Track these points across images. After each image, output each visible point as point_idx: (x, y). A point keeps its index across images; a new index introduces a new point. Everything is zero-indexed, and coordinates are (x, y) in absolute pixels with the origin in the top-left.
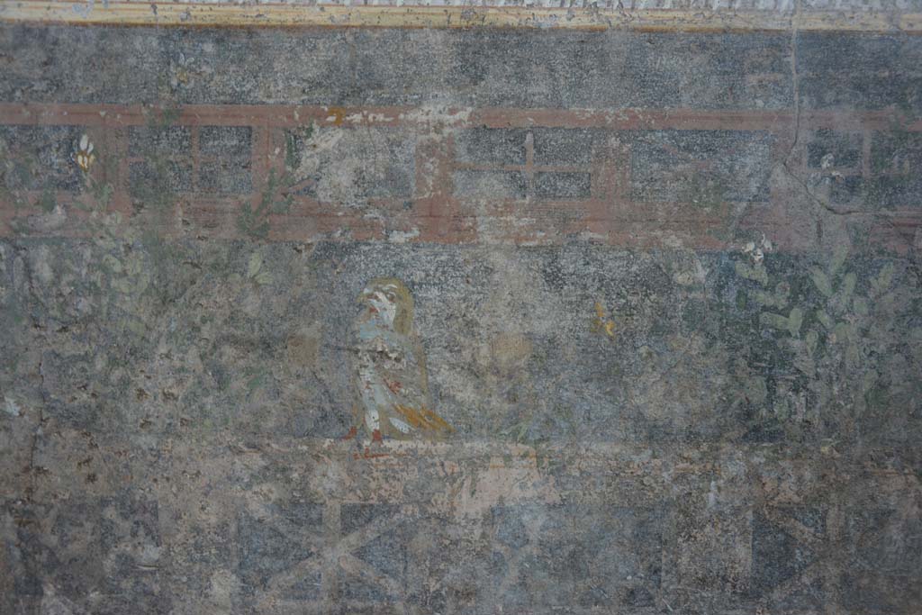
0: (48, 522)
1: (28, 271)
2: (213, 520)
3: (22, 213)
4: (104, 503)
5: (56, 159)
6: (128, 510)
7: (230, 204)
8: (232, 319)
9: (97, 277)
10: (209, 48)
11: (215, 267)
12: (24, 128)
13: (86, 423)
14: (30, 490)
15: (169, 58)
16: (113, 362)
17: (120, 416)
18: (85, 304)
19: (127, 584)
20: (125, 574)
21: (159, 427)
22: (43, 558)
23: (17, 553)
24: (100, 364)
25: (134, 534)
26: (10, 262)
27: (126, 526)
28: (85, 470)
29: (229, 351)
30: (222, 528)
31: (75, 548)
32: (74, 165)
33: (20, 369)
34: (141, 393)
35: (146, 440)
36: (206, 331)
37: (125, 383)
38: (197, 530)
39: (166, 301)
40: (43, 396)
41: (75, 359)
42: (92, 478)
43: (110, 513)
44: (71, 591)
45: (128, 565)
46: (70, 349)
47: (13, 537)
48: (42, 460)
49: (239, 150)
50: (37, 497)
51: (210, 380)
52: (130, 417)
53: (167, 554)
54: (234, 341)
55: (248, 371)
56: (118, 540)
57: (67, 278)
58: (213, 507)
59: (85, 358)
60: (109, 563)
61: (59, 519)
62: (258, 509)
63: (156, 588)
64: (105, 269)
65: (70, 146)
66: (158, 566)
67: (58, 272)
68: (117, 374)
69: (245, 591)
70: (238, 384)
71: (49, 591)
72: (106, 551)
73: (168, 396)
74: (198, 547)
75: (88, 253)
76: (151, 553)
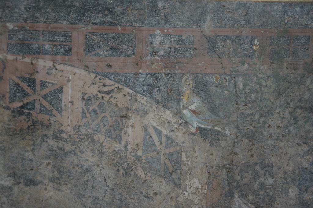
0: (237, 172)
1: (235, 85)
2: (291, 169)
3: (234, 66)
4: (256, 164)
5: (246, 47)
6: (263, 167)
7: (302, 62)
8: (300, 100)
9: (257, 87)
10: (298, 9)
11: (296, 83)
12: (237, 37)
13: (251, 137)
14: (232, 161)
15: (285, 13)
16: (261, 116)
17: (262, 134)
18: (253, 96)
19: (262, 192)
20: (261, 189)
21: (274, 138)
22: (235, 184)
23: (226, 183)
24: (257, 117)
25: (265, 175)
26: (230, 82)
27: (262, 172)
28: (250, 153)
29: (299, 111)
30: (294, 171)
31: (245, 180)
32: (252, 49)
33: (231, 119)
34: (270, 126)
35: (270, 142)
36: (292, 105)
37: (265, 122)
38: (285, 172)
39: (280, 94)
40: (238, 128)
41: (249, 115)
42: (252, 156)
43: (257, 168)
44: (243, 196)
45: (262, 186)
46: (248, 111)
47: (226, 177)
48: (236, 150)
49: (306, 44)
50: (234, 163)
51: (292, 121)
52: (265, 134)
53: (275, 181)
54: (301, 108)
55: (304, 118)
56: (259, 177)
57: (248, 87)
58: (291, 164)
59: (253, 115)
60: (256, 185)
61: (241, 171)
62: (305, 164)
63: (271, 193)
64: (260, 84)
65: (251, 43)
66: (272, 186)
67: (245, 85)
68: (262, 120)
69: (300, 193)
70: (301, 122)
71: (236, 196)
72: (255, 181)
73: (278, 127)
74: (285, 179)
75: (255, 79)
76: (270, 181)
